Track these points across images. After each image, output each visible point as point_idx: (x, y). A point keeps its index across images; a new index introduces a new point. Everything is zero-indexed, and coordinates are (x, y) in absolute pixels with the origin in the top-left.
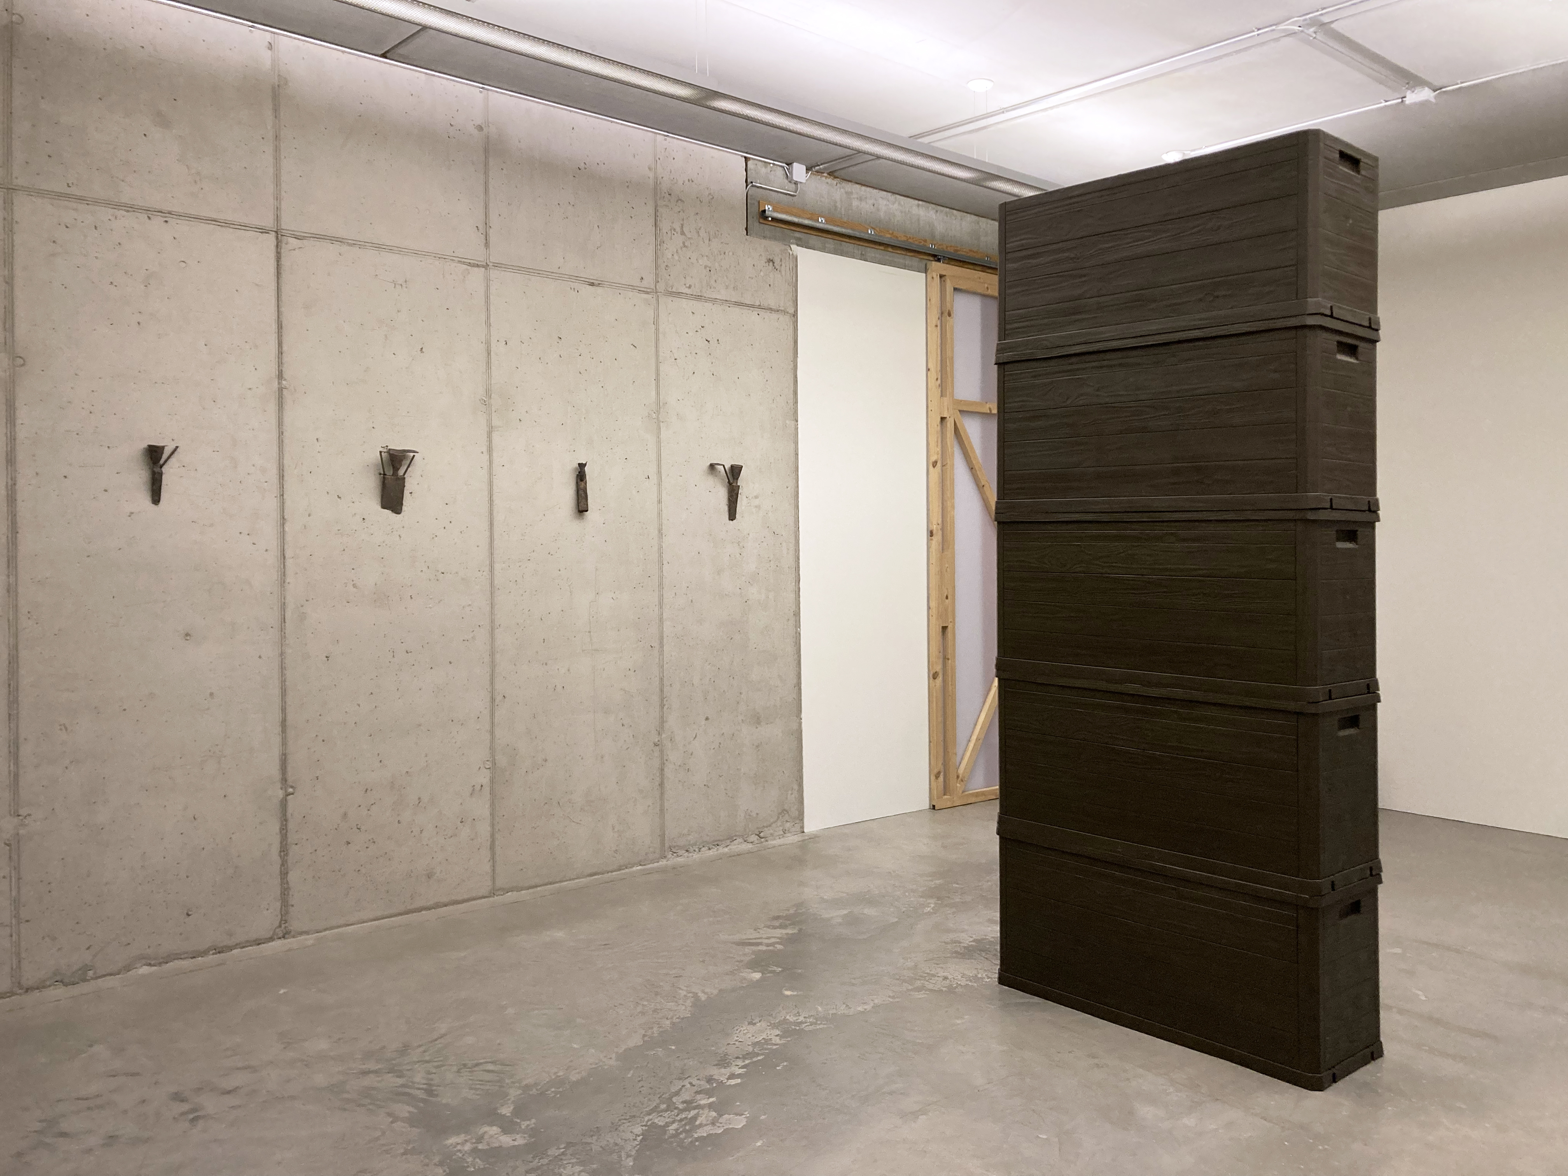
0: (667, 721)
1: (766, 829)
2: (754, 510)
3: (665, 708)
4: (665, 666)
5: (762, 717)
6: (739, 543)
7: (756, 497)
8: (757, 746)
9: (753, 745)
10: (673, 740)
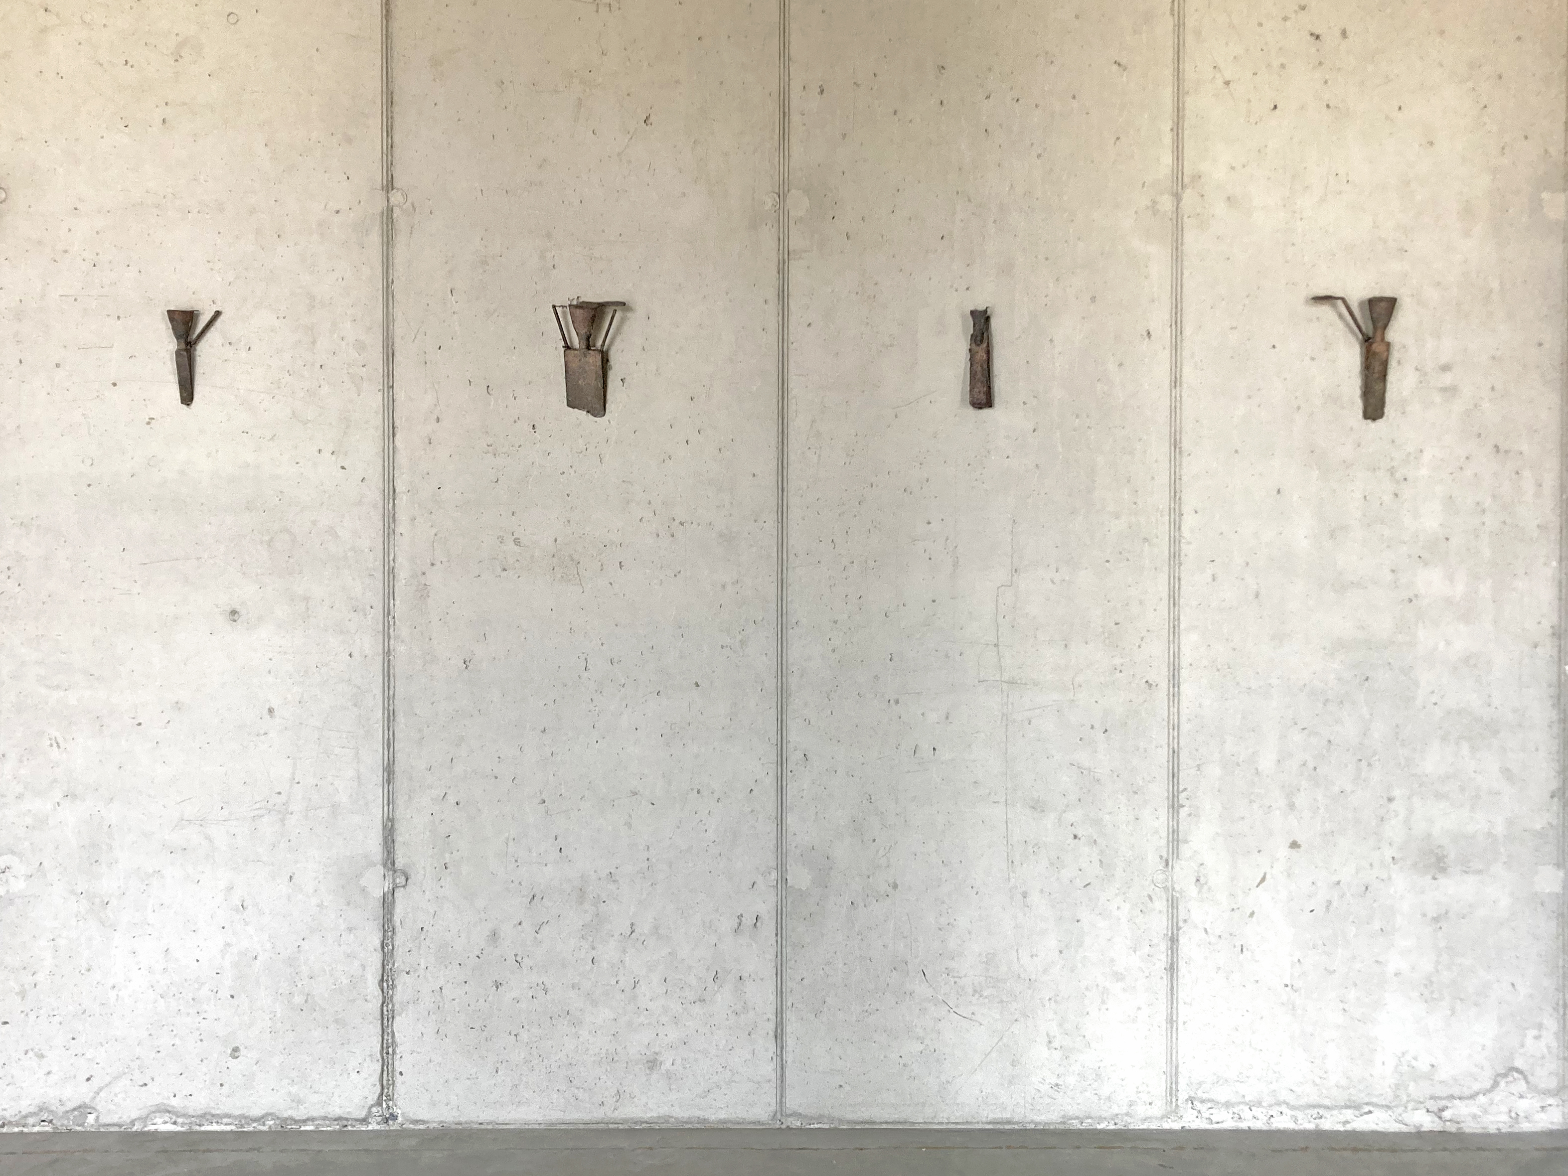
0: (1186, 842)
1: (1457, 1102)
2: (1438, 399)
3: (1183, 812)
4: (1185, 728)
5: (1452, 856)
6: (1392, 471)
7: (1446, 368)
8: (1436, 919)
9: (1424, 915)
10: (1202, 880)
